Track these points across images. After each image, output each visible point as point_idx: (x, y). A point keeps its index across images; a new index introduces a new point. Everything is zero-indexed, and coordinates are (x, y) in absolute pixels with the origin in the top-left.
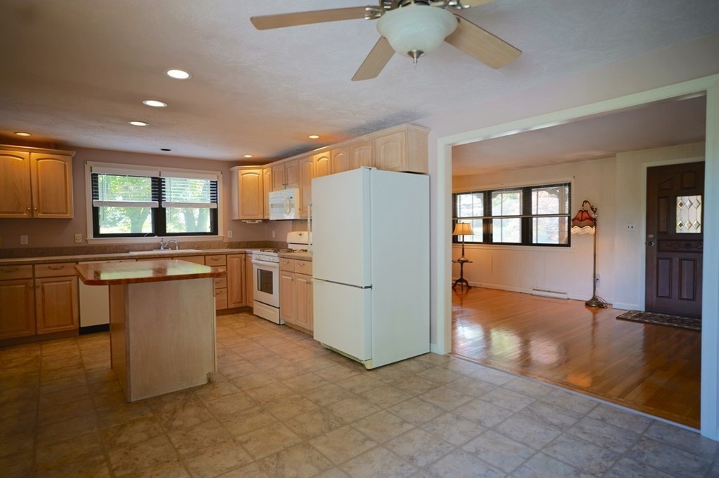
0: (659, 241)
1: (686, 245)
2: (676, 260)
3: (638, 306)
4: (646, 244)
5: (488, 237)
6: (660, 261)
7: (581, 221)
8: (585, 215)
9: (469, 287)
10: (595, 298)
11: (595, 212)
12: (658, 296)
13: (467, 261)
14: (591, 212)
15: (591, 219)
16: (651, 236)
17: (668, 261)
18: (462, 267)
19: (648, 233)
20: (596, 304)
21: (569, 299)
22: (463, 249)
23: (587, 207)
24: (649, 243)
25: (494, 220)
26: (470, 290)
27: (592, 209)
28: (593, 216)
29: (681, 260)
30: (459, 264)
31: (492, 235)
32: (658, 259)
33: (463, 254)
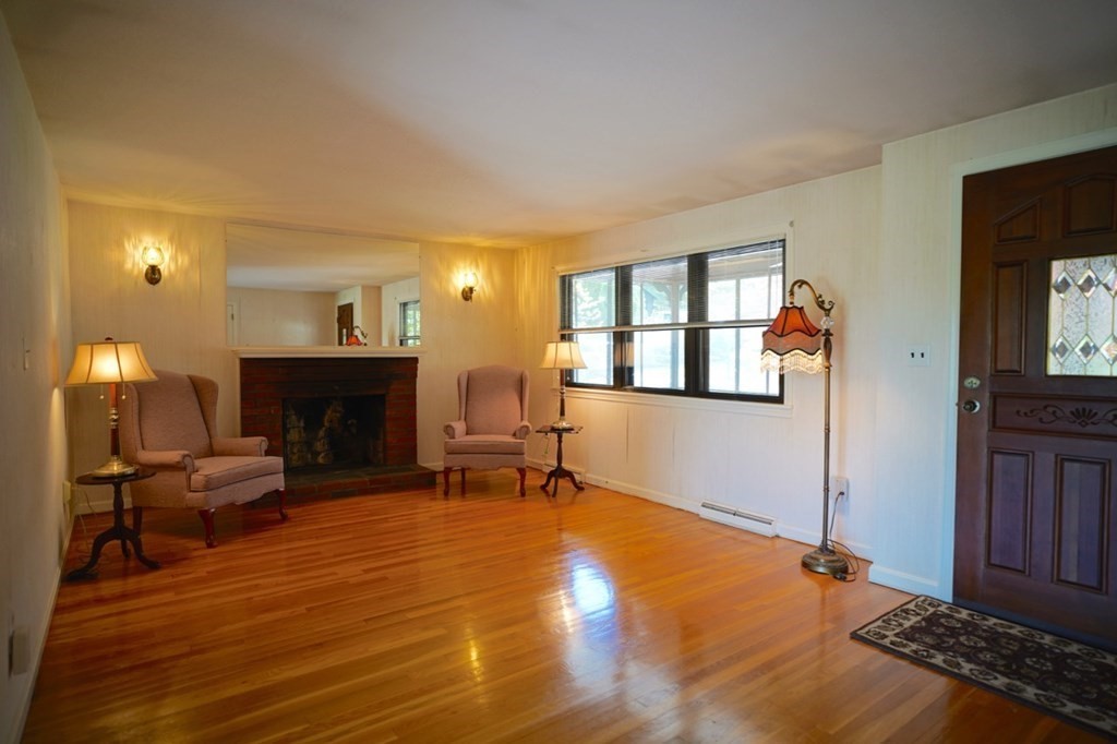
0: (995, 397)
1: (1077, 414)
2: (1045, 460)
3: (935, 584)
4: (958, 404)
5: (622, 376)
6: (998, 459)
7: (781, 336)
8: (795, 319)
9: (579, 488)
10: (824, 549)
11: (828, 312)
12: (989, 564)
13: (569, 430)
14: (812, 312)
15: (811, 331)
16: (973, 382)
17: (1023, 459)
18: (560, 441)
19: (963, 374)
20: (836, 565)
21: (777, 536)
22: (562, 401)
23: (803, 298)
24: (966, 401)
25: (637, 335)
26: (581, 496)
27: (821, 304)
28: (824, 324)
29: (1061, 461)
30: (554, 436)
31: (631, 370)
32: (992, 452)
33: (562, 413)
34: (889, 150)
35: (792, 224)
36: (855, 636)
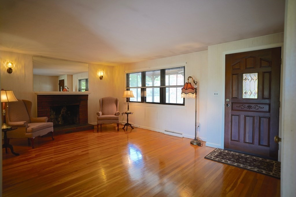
0: (232, 103)
1: (248, 107)
2: (242, 117)
3: (220, 145)
4: (225, 105)
5: (144, 99)
6: (233, 116)
7: (186, 90)
8: (189, 86)
9: (133, 128)
10: (196, 139)
11: (196, 84)
12: (231, 140)
13: (130, 113)
14: (193, 84)
15: (193, 88)
16: (228, 100)
17: (238, 117)
18: (128, 116)
19: (226, 98)
20: (198, 143)
21: (183, 137)
22: (128, 106)
23: (191, 80)
24: (226, 105)
25: (147, 89)
26: (133, 130)
27: (194, 82)
28: (195, 87)
29: (245, 116)
30: (126, 115)
31: (146, 98)
32: (232, 115)
33: (128, 109)
34: (209, 48)
35: (186, 63)
36: (205, 158)
